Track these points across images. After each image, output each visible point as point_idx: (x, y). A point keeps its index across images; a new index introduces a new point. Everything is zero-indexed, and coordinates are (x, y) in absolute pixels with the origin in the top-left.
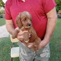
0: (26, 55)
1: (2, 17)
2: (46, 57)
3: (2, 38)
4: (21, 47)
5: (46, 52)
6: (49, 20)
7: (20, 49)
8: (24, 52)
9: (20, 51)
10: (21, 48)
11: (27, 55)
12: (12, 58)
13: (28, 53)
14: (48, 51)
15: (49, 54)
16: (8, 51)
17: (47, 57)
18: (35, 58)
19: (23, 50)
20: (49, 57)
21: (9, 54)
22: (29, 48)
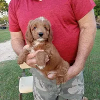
0: (44, 89)
1: (5, 28)
2: (78, 93)
3: (5, 62)
4: (36, 76)
6: (82, 31)
7: (34, 80)
8: (41, 84)
9: (34, 83)
10: (36, 78)
12: (21, 94)
13: (47, 86)
14: (80, 83)
15: (82, 88)
16: (15, 82)
17: (80, 93)
18: (59, 94)
19: (40, 82)
20: (83, 93)
21: (17, 87)
22: (50, 79)
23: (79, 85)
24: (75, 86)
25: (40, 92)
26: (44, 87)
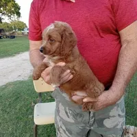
0: (71, 120)
4: (60, 102)
5: (117, 117)
8: (67, 113)
9: (58, 111)
10: (60, 104)
11: (73, 121)
13: (76, 115)
14: (121, 113)
18: (92, 128)
19: (65, 109)
23: (119, 115)
24: (114, 116)
25: (65, 123)
26: (71, 117)
